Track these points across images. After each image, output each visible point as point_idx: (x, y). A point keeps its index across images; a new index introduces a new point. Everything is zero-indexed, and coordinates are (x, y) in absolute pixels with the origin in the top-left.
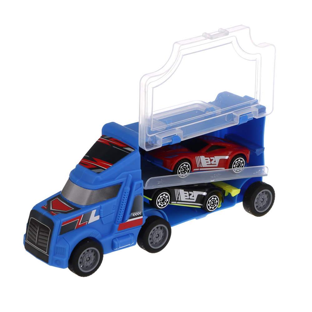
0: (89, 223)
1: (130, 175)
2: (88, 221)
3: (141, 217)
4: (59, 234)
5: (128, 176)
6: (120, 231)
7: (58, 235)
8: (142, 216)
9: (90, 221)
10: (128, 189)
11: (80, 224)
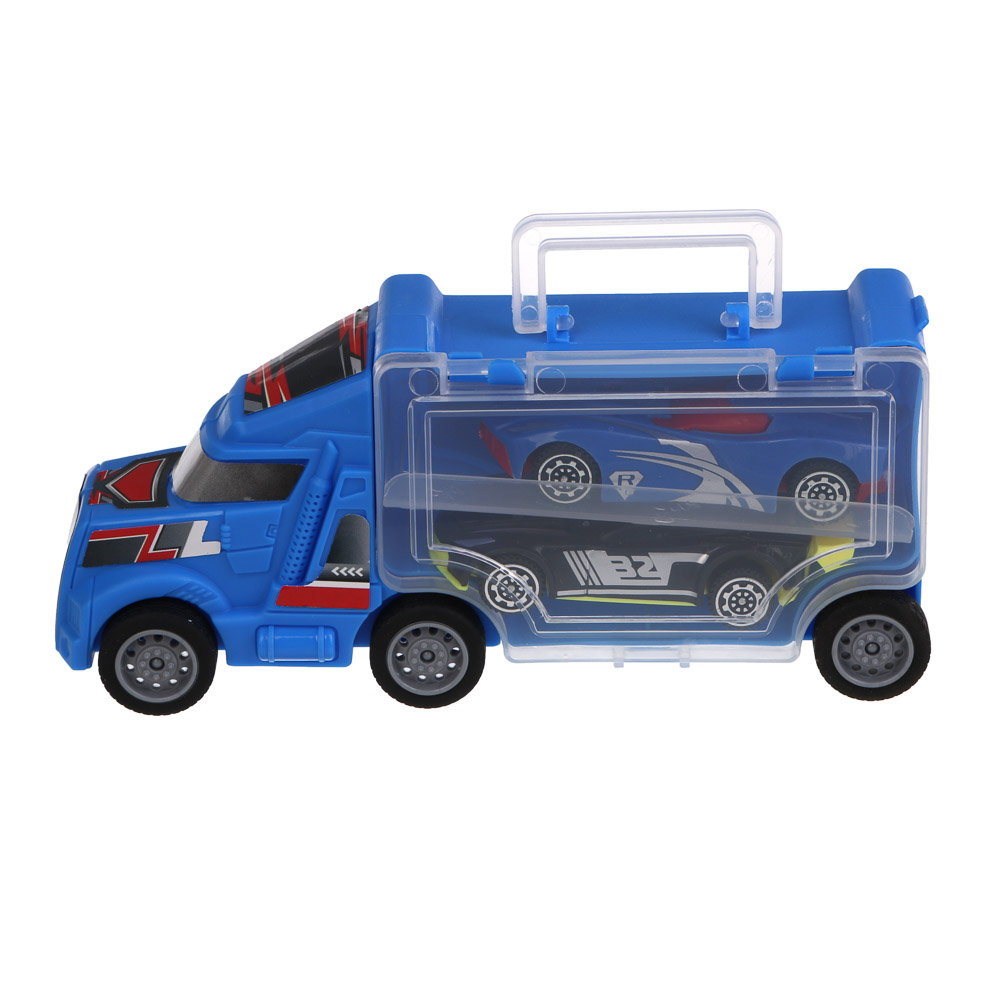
0: (183, 555)
1: (331, 445)
2: (181, 549)
3: (366, 586)
4: (80, 562)
5: (323, 447)
6: (282, 608)
7: (76, 566)
8: (368, 584)
9: (186, 553)
10: (320, 484)
11: (151, 551)
